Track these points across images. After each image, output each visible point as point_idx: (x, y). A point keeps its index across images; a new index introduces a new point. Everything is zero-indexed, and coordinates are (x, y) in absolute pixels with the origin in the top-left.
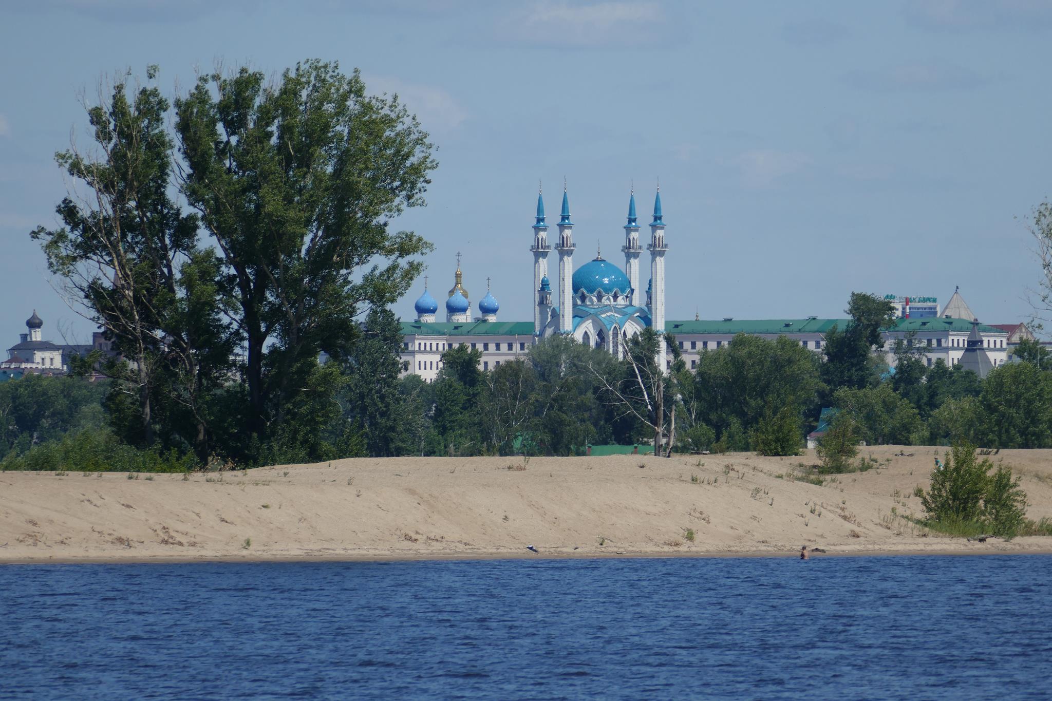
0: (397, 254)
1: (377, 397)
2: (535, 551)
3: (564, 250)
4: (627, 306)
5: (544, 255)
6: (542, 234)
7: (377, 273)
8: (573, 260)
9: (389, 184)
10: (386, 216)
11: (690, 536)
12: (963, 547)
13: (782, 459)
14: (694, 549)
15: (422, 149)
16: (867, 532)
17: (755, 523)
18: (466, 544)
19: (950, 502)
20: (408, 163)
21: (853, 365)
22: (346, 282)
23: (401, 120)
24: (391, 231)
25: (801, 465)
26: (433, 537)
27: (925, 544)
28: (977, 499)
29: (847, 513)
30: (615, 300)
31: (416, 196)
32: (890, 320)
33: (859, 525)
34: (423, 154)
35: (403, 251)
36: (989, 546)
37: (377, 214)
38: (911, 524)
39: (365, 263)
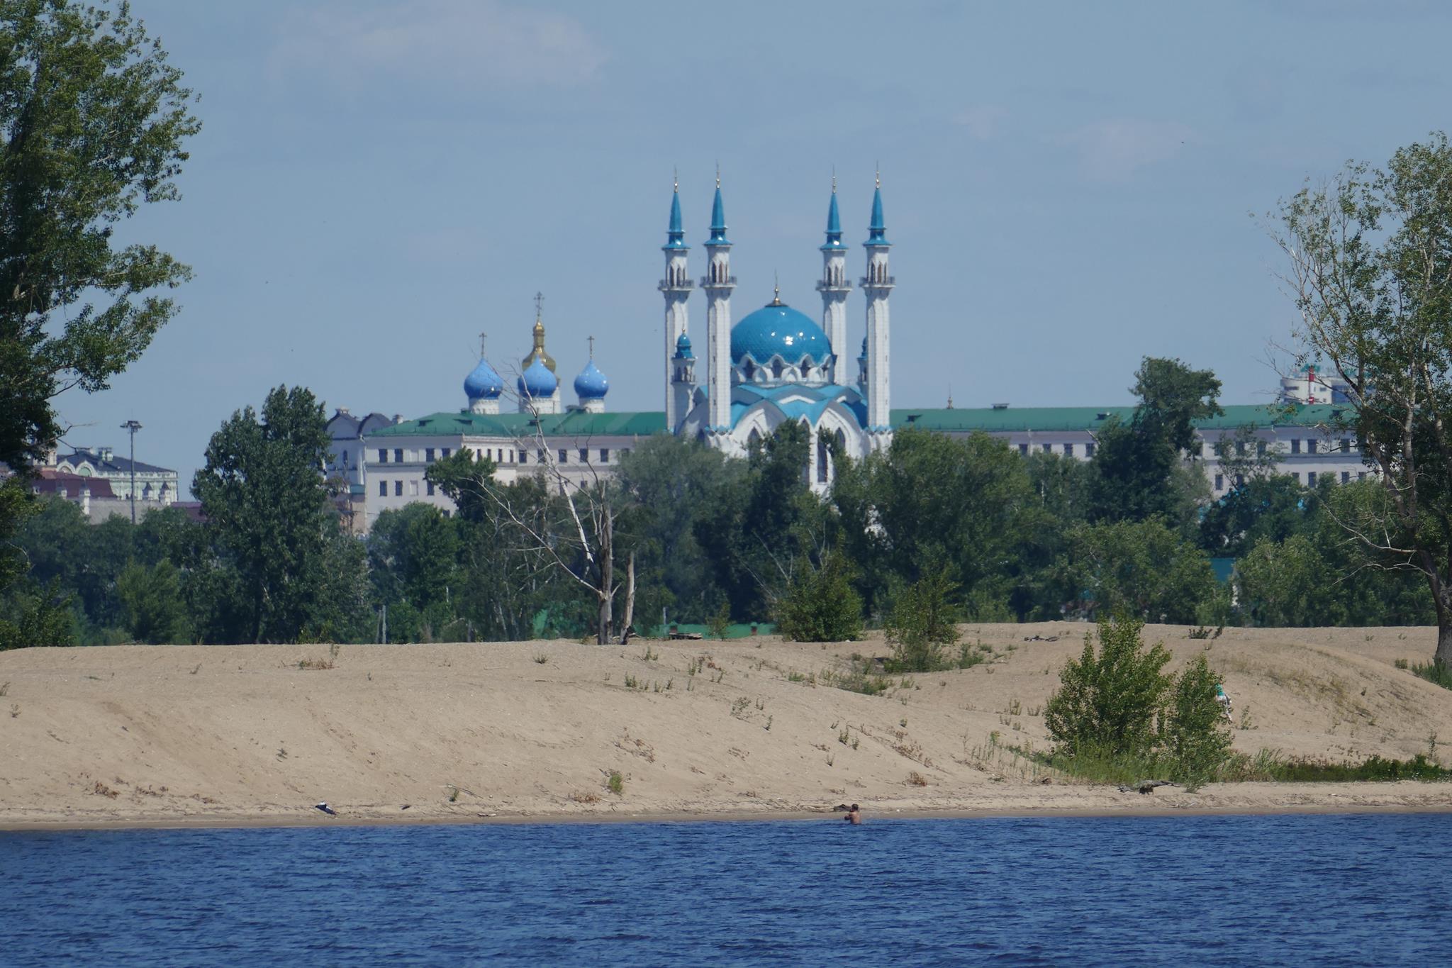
0: (125, 285)
1: (283, 542)
2: (331, 812)
3: (715, 288)
4: (825, 385)
5: (683, 297)
6: (679, 262)
7: (91, 318)
8: (731, 305)
9: (113, 161)
10: (106, 217)
11: (615, 785)
12: (1109, 803)
13: (824, 648)
14: (621, 807)
15: (170, 100)
16: (939, 774)
17: (737, 760)
18: (206, 801)
19: (1095, 722)
20: (146, 125)
21: (1145, 484)
22: (37, 336)
23: (134, 47)
24: (116, 245)
25: (856, 658)
26: (147, 789)
27: (1042, 797)
28: (1147, 716)
29: (906, 743)
30: (804, 375)
31: (162, 183)
32: (1212, 404)
33: (928, 763)
34: (172, 109)
35: (138, 281)
36: (1158, 800)
37: (89, 214)
38: (1022, 761)
39: (70, 301)
